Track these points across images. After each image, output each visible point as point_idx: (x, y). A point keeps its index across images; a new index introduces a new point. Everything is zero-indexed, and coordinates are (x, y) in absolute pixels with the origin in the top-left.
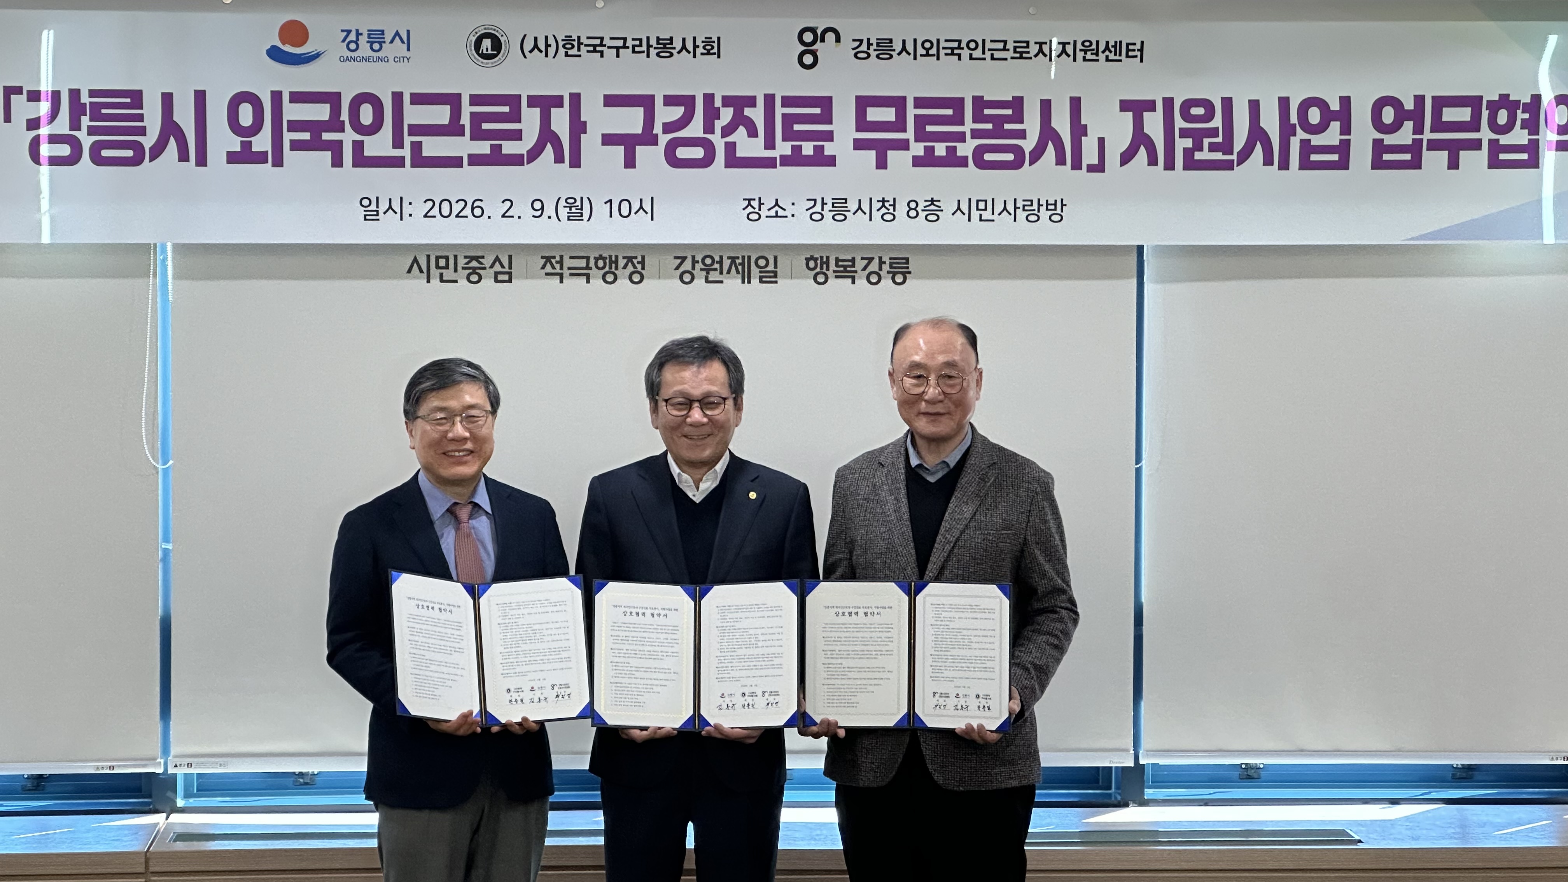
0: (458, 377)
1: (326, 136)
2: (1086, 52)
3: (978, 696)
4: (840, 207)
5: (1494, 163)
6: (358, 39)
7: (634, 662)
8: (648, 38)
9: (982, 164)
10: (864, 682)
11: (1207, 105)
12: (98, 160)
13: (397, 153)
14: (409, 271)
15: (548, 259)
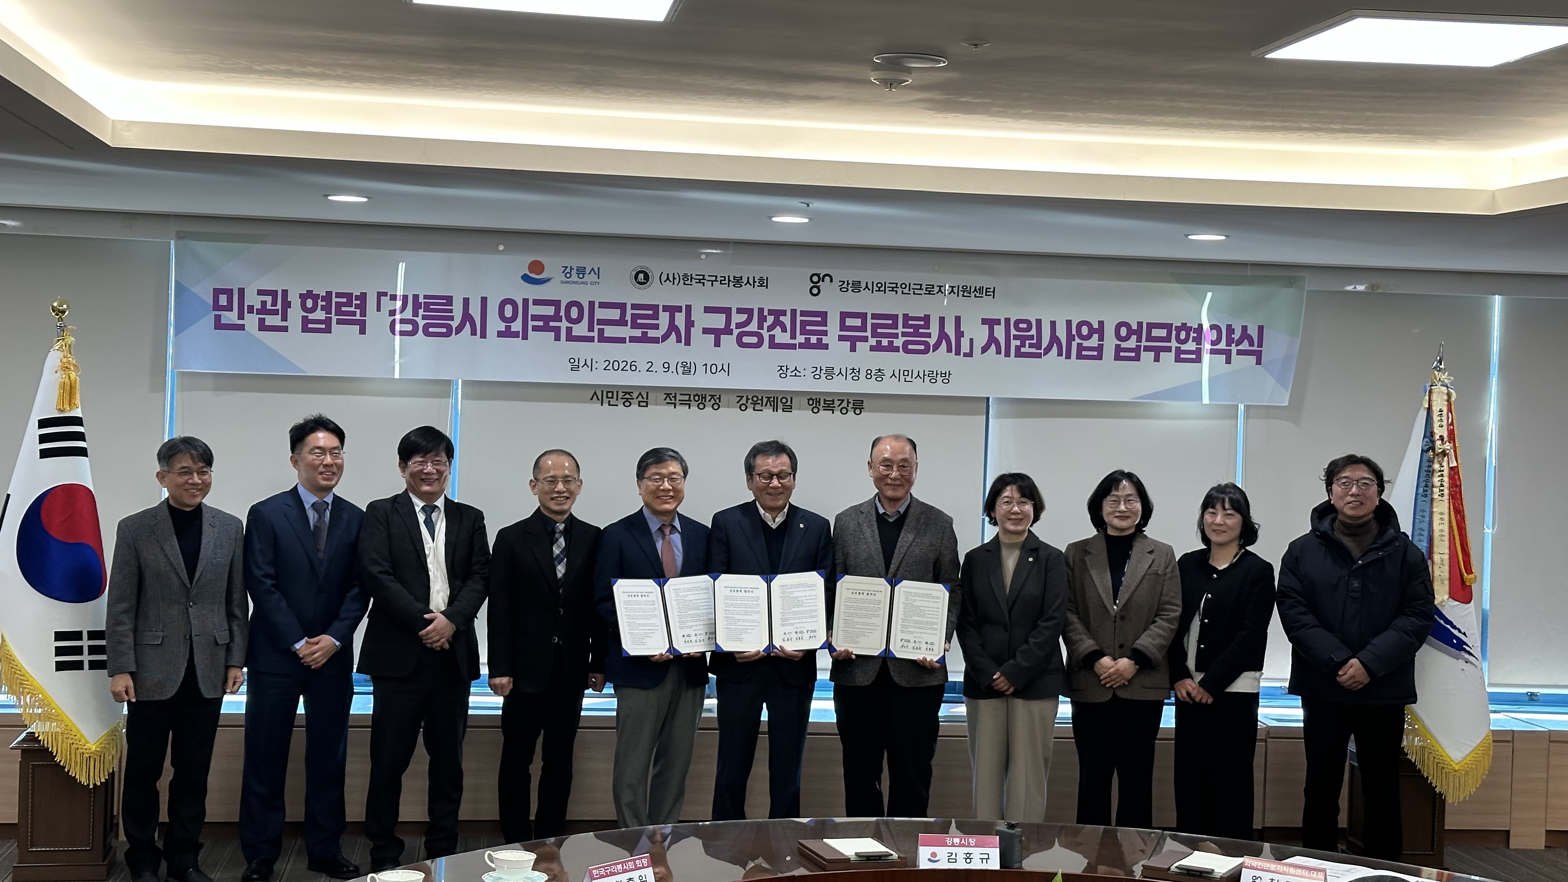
0: (667, 458)
1: (552, 324)
2: (964, 292)
3: (927, 643)
4: (830, 373)
5: (1178, 360)
6: (571, 271)
7: (737, 617)
8: (729, 277)
9: (907, 351)
10: (864, 630)
11: (1029, 323)
12: (427, 333)
13: (591, 334)
14: (592, 399)
15: (668, 395)
